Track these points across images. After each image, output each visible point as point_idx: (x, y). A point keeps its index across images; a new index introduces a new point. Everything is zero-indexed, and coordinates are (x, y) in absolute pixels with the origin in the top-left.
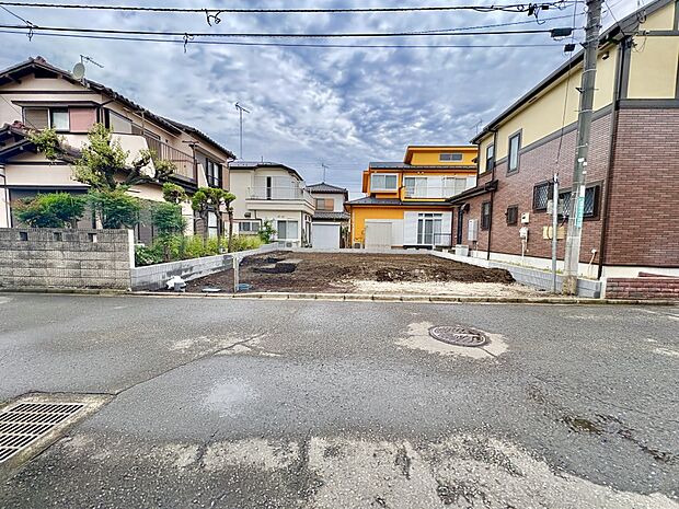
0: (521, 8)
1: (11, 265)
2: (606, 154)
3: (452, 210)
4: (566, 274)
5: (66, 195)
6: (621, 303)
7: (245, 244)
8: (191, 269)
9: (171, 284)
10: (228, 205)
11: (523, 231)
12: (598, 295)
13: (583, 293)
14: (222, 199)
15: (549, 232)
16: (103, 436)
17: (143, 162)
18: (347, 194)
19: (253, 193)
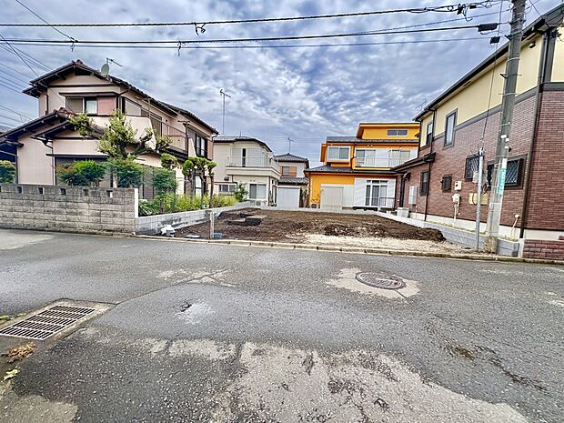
0: (450, 8)
1: (54, 212)
2: (530, 131)
3: (396, 177)
4: (487, 234)
5: (92, 162)
6: (538, 262)
7: (223, 202)
8: (180, 219)
9: (164, 231)
10: (210, 171)
11: (456, 197)
12: (515, 254)
13: (503, 252)
14: (206, 166)
15: (474, 198)
16: (106, 330)
17: (147, 138)
18: (307, 163)
19: (232, 161)
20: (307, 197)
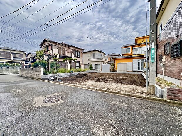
1: (31, 74)
4: (149, 84)
11: (162, 65)
18: (120, 55)
19: (90, 58)
20: (114, 68)
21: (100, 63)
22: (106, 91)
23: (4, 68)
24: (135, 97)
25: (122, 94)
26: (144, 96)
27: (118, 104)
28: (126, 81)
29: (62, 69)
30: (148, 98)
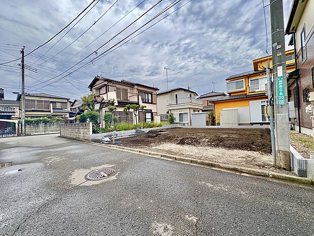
1: (77, 133)
12: (304, 172)
18: (224, 95)
19: (170, 102)
20: (214, 118)
21: (188, 111)
22: (192, 162)
23: (41, 125)
24: (247, 173)
25: (221, 168)
26: (266, 171)
27: (210, 185)
28: (233, 142)
29: (123, 124)
30: (274, 177)
